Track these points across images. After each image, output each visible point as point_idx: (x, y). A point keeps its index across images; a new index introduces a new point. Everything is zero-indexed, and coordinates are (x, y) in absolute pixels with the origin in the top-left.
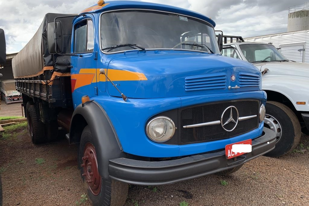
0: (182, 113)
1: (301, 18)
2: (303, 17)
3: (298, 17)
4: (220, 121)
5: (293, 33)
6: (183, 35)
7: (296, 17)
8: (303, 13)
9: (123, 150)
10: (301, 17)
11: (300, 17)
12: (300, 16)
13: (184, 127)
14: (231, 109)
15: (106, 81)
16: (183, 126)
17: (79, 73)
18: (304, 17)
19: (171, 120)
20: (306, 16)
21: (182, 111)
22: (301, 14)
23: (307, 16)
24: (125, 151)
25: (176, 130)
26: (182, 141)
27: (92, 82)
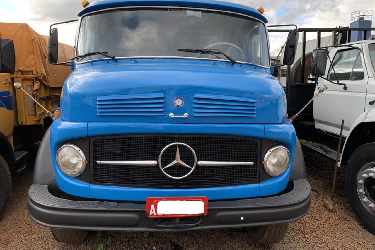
0: (95, 144)
4: (158, 161)
13: (98, 162)
14: (177, 146)
16: (96, 161)
19: (79, 151)
21: (95, 141)
25: (87, 164)
26: (95, 180)
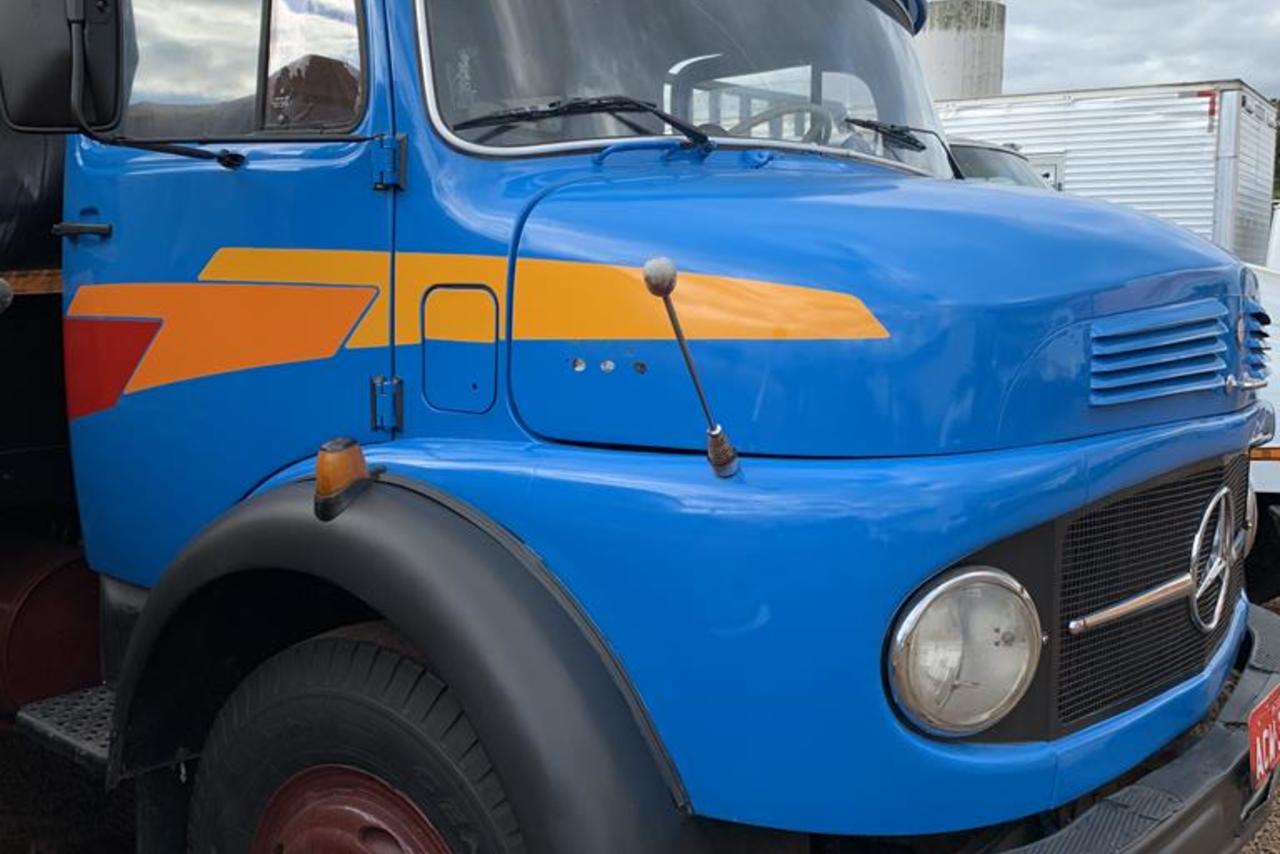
1: (962, 32)
2: (966, 29)
3: (947, 26)
4: (1190, 573)
5: (1011, 106)
6: (675, 70)
7: (940, 29)
8: (966, 9)
9: (689, 803)
10: (959, 28)
11: (955, 30)
12: (958, 24)
13: (1073, 625)
15: (503, 337)
16: (1068, 624)
17: (201, 277)
18: (974, 27)
19: (1022, 591)
20: (981, 24)
22: (960, 14)
23: (986, 26)
24: (704, 807)
27: (348, 346)
